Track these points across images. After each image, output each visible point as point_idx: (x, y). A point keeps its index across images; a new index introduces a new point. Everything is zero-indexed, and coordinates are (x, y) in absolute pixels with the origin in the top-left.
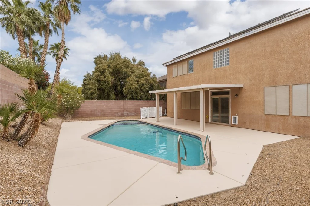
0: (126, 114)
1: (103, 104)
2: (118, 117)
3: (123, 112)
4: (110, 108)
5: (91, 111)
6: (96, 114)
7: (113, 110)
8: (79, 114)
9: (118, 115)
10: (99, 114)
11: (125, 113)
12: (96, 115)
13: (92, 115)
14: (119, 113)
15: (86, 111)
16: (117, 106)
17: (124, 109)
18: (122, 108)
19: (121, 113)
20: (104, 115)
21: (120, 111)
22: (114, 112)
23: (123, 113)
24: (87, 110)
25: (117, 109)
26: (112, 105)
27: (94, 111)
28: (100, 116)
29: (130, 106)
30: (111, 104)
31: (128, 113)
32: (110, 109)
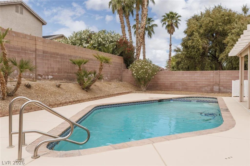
0: (218, 90)
1: (185, 75)
2: (205, 92)
3: (213, 86)
4: (194, 80)
5: (171, 84)
6: (176, 87)
7: (199, 83)
8: (157, 86)
9: (205, 90)
10: (180, 88)
11: (216, 88)
12: (177, 89)
13: (171, 88)
14: (206, 88)
15: (165, 84)
16: (204, 78)
17: (214, 83)
18: (211, 80)
19: (210, 87)
20: (187, 89)
21: (209, 85)
22: (200, 86)
23: (213, 88)
24: (167, 82)
25: (203, 83)
26: (197, 77)
27: (175, 84)
28: (181, 91)
29: (224, 78)
30: (196, 75)
31: (221, 88)
32: (194, 82)
